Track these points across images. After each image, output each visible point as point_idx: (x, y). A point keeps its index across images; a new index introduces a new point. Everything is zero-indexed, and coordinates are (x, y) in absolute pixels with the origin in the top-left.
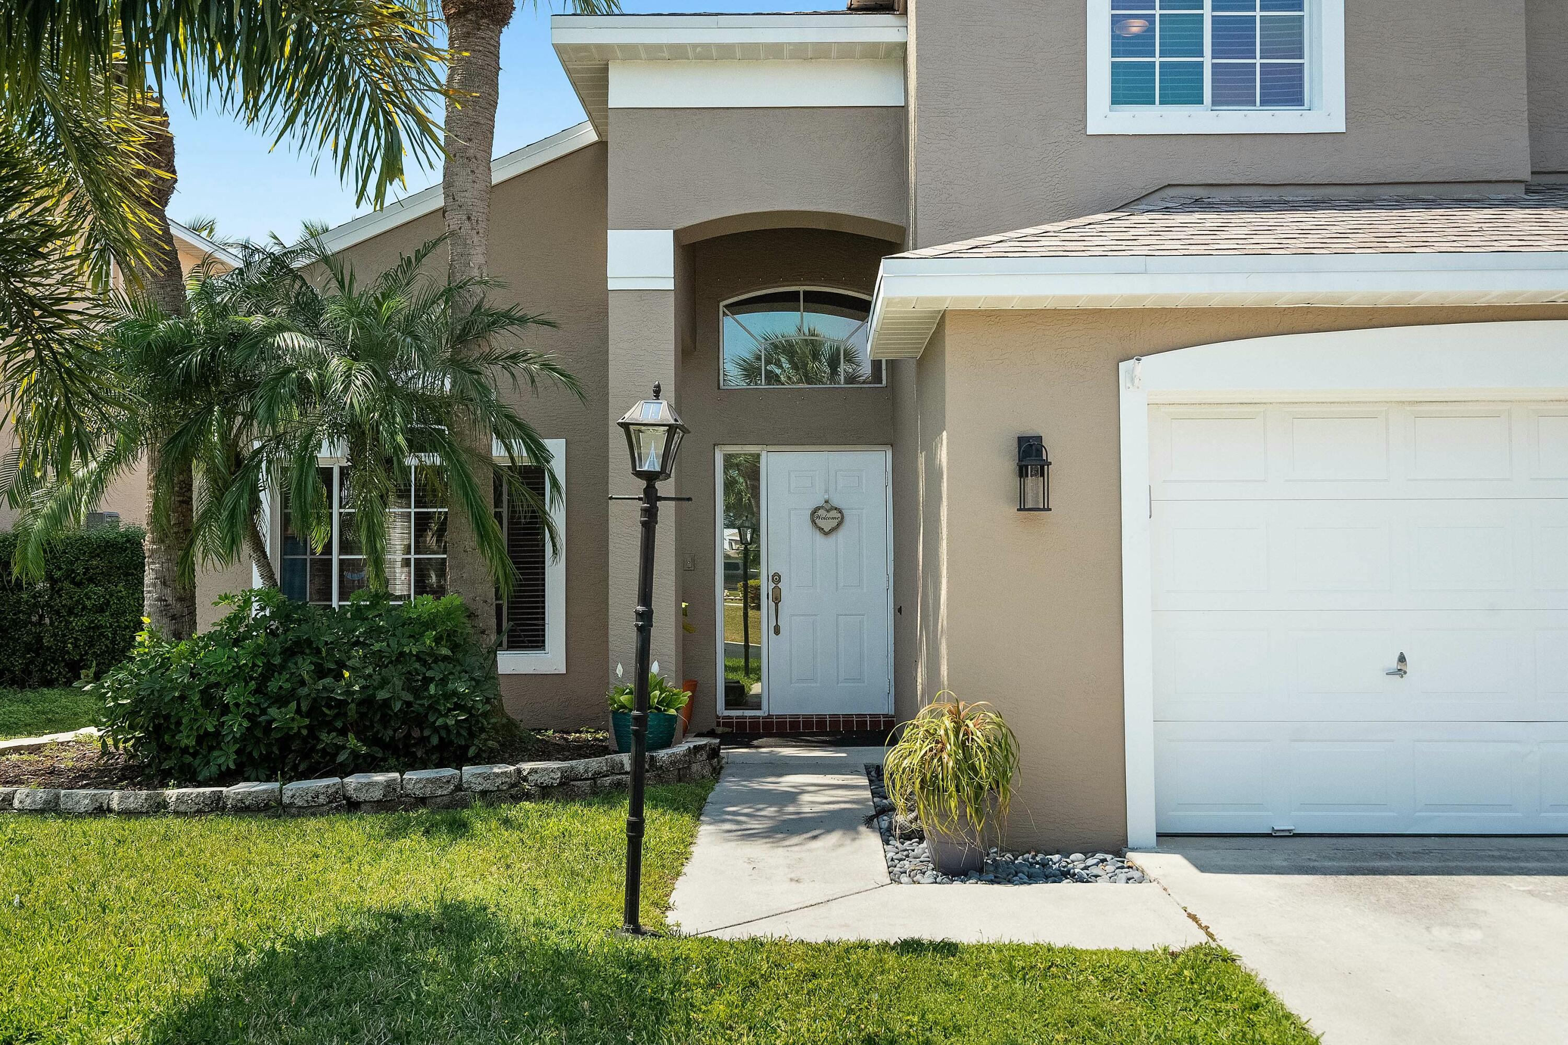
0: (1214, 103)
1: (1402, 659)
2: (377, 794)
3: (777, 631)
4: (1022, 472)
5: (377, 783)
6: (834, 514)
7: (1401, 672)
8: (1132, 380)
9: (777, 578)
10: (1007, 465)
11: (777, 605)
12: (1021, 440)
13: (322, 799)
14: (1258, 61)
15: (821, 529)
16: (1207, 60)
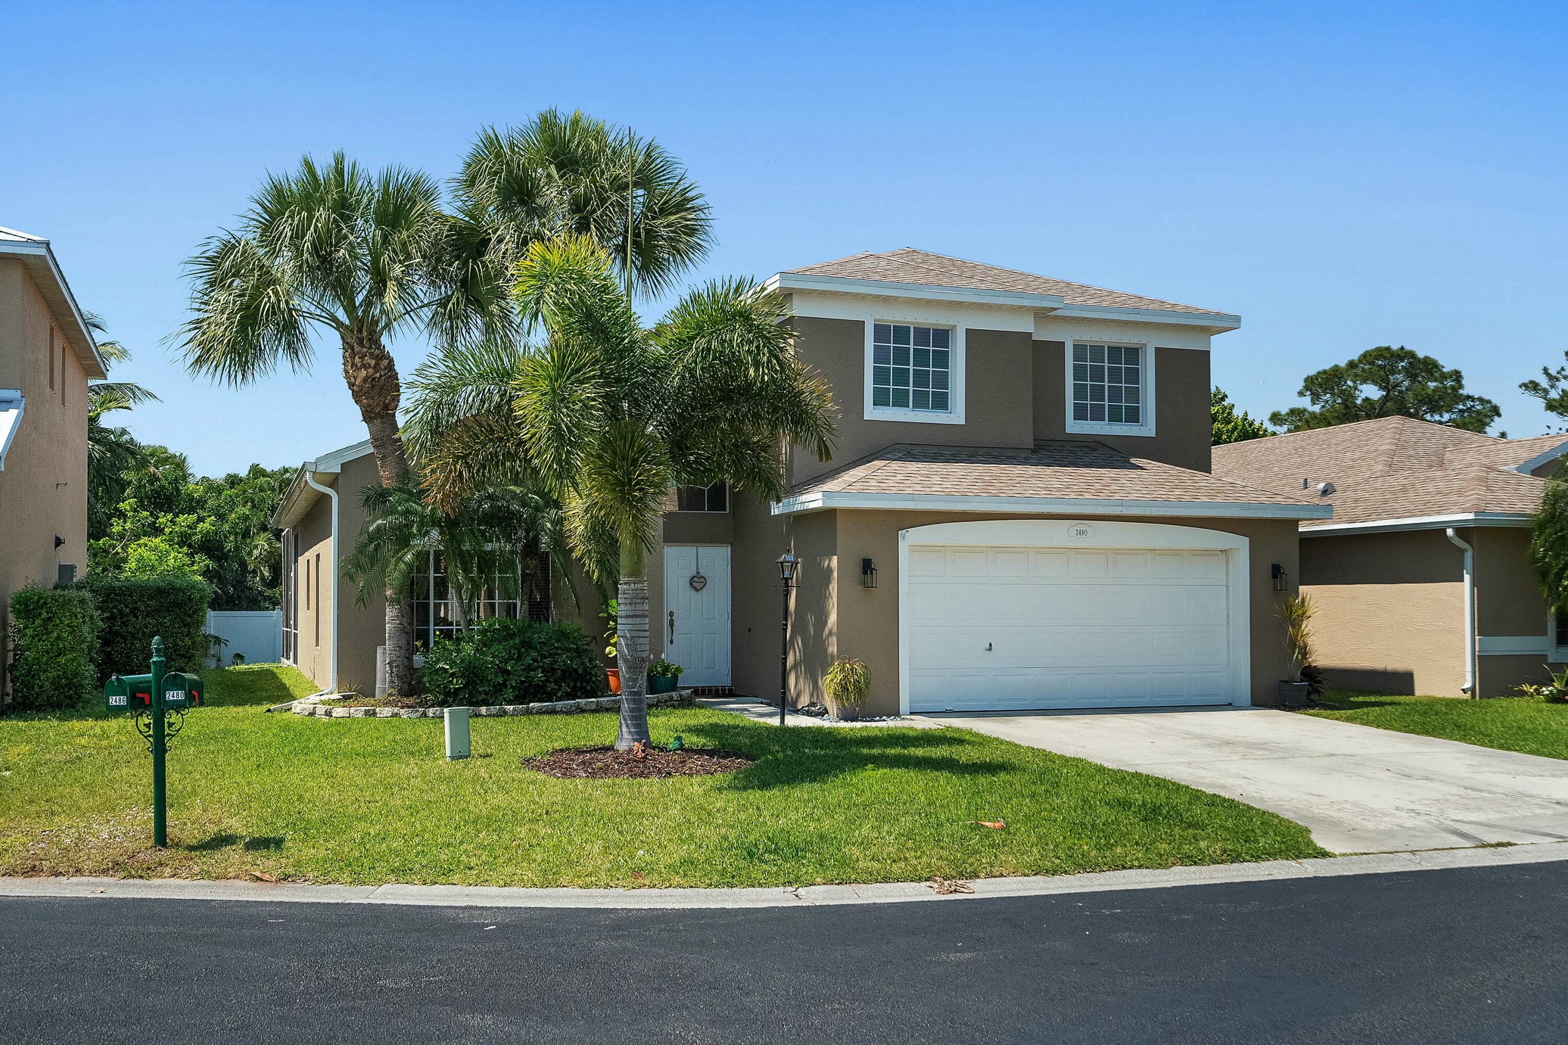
0: (914, 407)
1: (990, 645)
2: (594, 707)
3: (672, 642)
4: (865, 573)
5: (593, 702)
6: (702, 580)
7: (990, 649)
8: (904, 539)
9: (671, 614)
10: (858, 570)
11: (672, 628)
12: (864, 560)
13: (573, 708)
14: (931, 390)
15: (695, 588)
16: (911, 389)
